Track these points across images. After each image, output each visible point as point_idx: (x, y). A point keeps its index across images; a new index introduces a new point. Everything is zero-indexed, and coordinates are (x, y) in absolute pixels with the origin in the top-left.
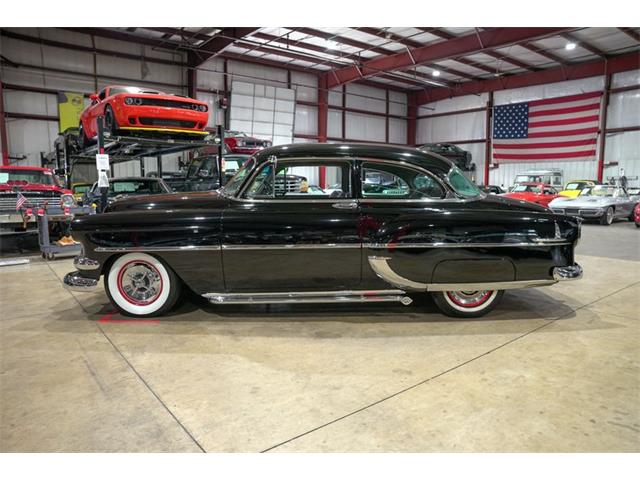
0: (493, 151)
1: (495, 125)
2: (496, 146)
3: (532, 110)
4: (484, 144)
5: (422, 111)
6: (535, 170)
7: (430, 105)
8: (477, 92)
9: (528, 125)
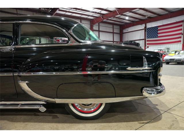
0: (147, 42)
1: (147, 34)
2: (148, 41)
3: (159, 28)
4: (144, 40)
5: (124, 31)
6: (160, 48)
7: (127, 29)
8: (141, 24)
9: (158, 33)
